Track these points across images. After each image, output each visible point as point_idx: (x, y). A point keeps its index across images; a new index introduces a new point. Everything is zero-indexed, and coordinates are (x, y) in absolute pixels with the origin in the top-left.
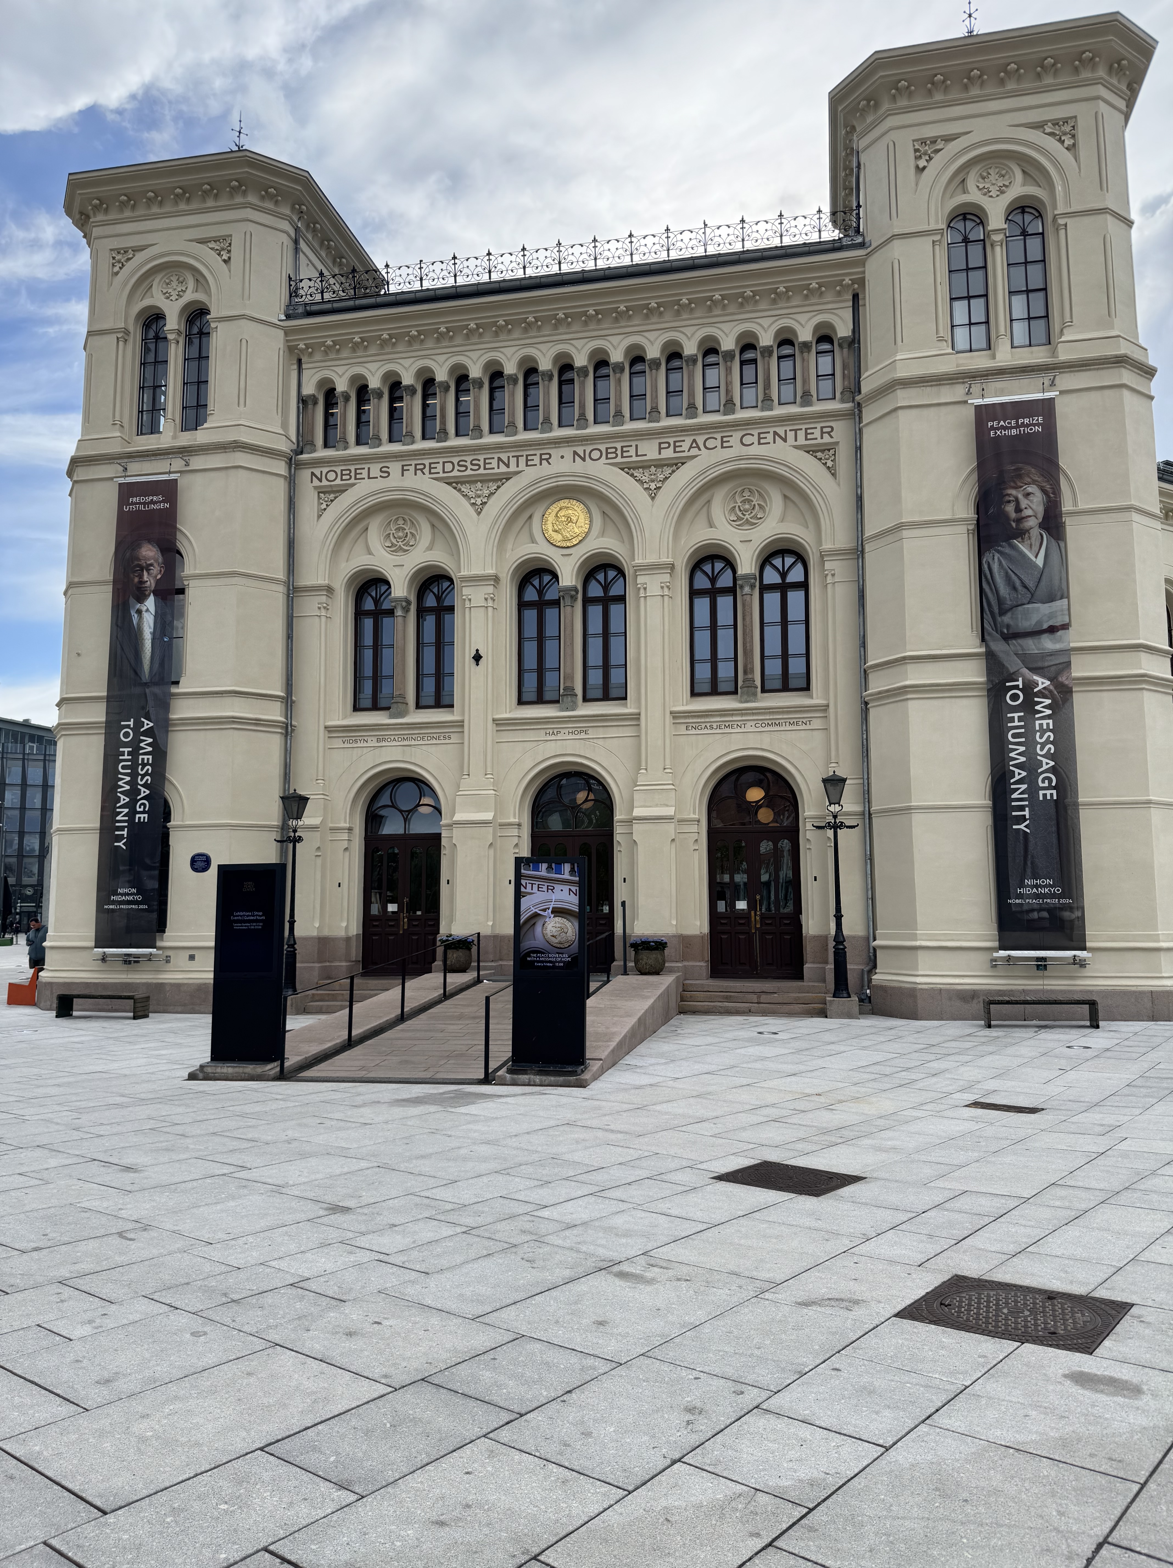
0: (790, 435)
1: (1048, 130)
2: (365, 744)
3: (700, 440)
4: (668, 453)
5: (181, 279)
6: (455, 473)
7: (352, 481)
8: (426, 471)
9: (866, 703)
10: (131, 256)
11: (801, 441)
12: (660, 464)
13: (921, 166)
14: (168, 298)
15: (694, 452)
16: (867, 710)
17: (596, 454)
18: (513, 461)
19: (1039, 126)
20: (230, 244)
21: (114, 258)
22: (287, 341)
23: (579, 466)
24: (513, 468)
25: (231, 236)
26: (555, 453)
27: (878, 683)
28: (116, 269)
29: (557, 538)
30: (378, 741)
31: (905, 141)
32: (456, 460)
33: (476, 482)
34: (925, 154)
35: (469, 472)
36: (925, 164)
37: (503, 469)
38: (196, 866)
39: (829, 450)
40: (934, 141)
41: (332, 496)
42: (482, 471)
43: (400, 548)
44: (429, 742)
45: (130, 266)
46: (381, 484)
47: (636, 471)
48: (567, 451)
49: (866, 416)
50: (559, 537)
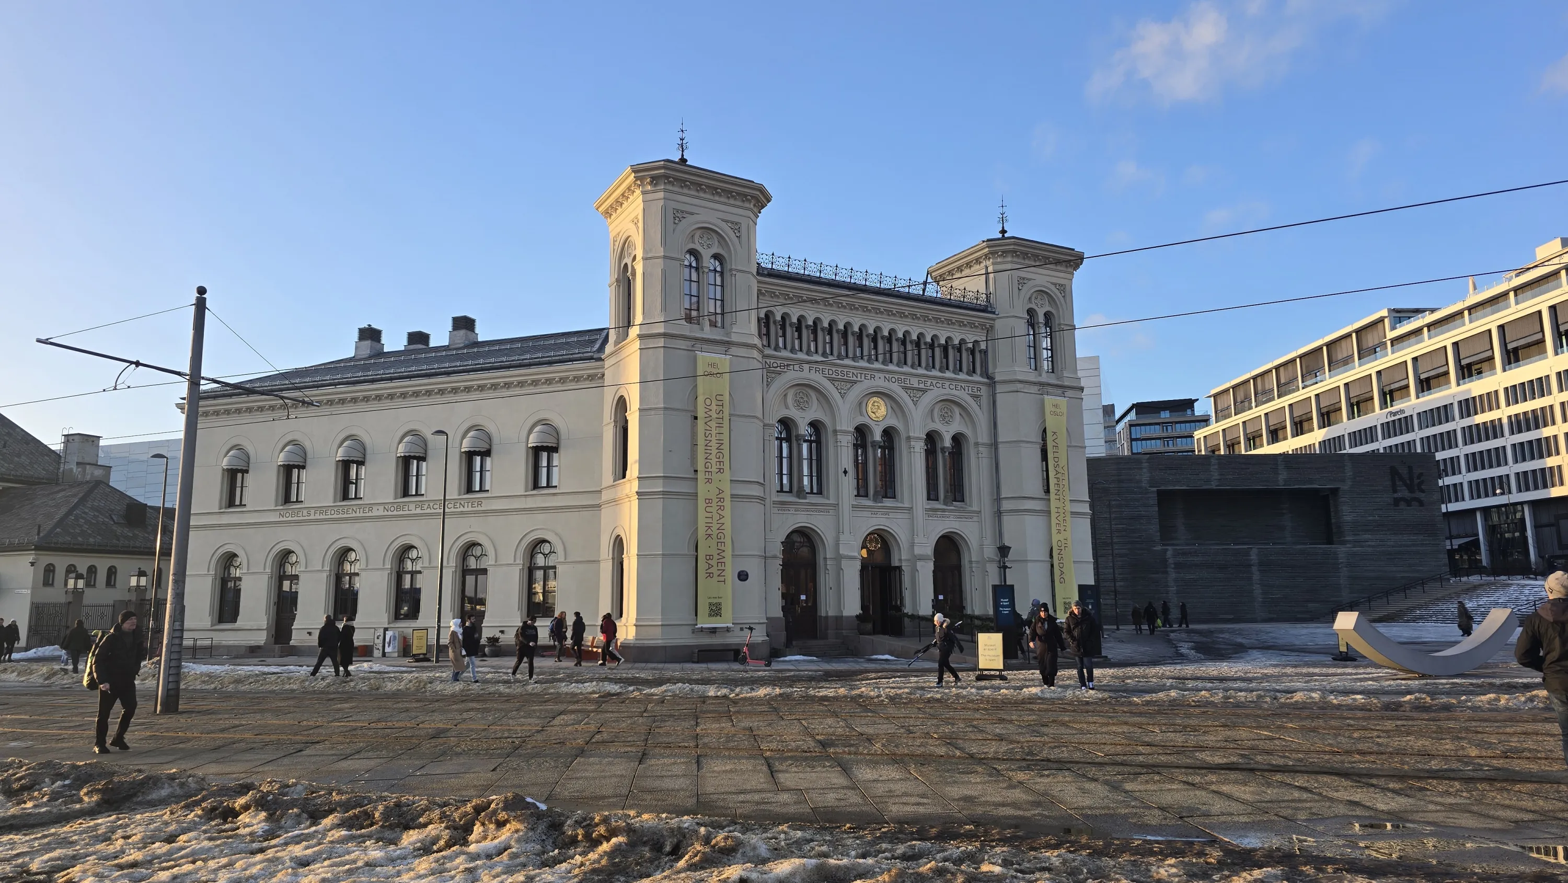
0: (967, 388)
1: (1057, 287)
2: (789, 513)
3: (934, 382)
4: (922, 386)
5: (711, 238)
6: (833, 376)
7: (785, 370)
8: (821, 372)
9: (1000, 514)
10: (685, 216)
11: (970, 392)
12: (919, 390)
14: (701, 246)
15: (932, 387)
16: (1000, 517)
17: (893, 380)
18: (859, 375)
19: (1055, 284)
20: (740, 228)
21: (675, 214)
22: (758, 286)
23: (886, 384)
24: (859, 379)
25: (740, 223)
26: (874, 375)
27: (1006, 505)
28: (676, 221)
29: (873, 416)
30: (794, 511)
31: (1015, 276)
32: (834, 369)
33: (844, 382)
34: (1021, 283)
35: (839, 377)
36: (1021, 287)
37: (855, 378)
38: (742, 577)
39: (978, 398)
40: (1023, 278)
41: (773, 375)
42: (845, 377)
43: (802, 408)
44: (820, 514)
45: (684, 223)
46: (799, 374)
47: (909, 391)
48: (882, 375)
49: (999, 388)
50: (874, 415)
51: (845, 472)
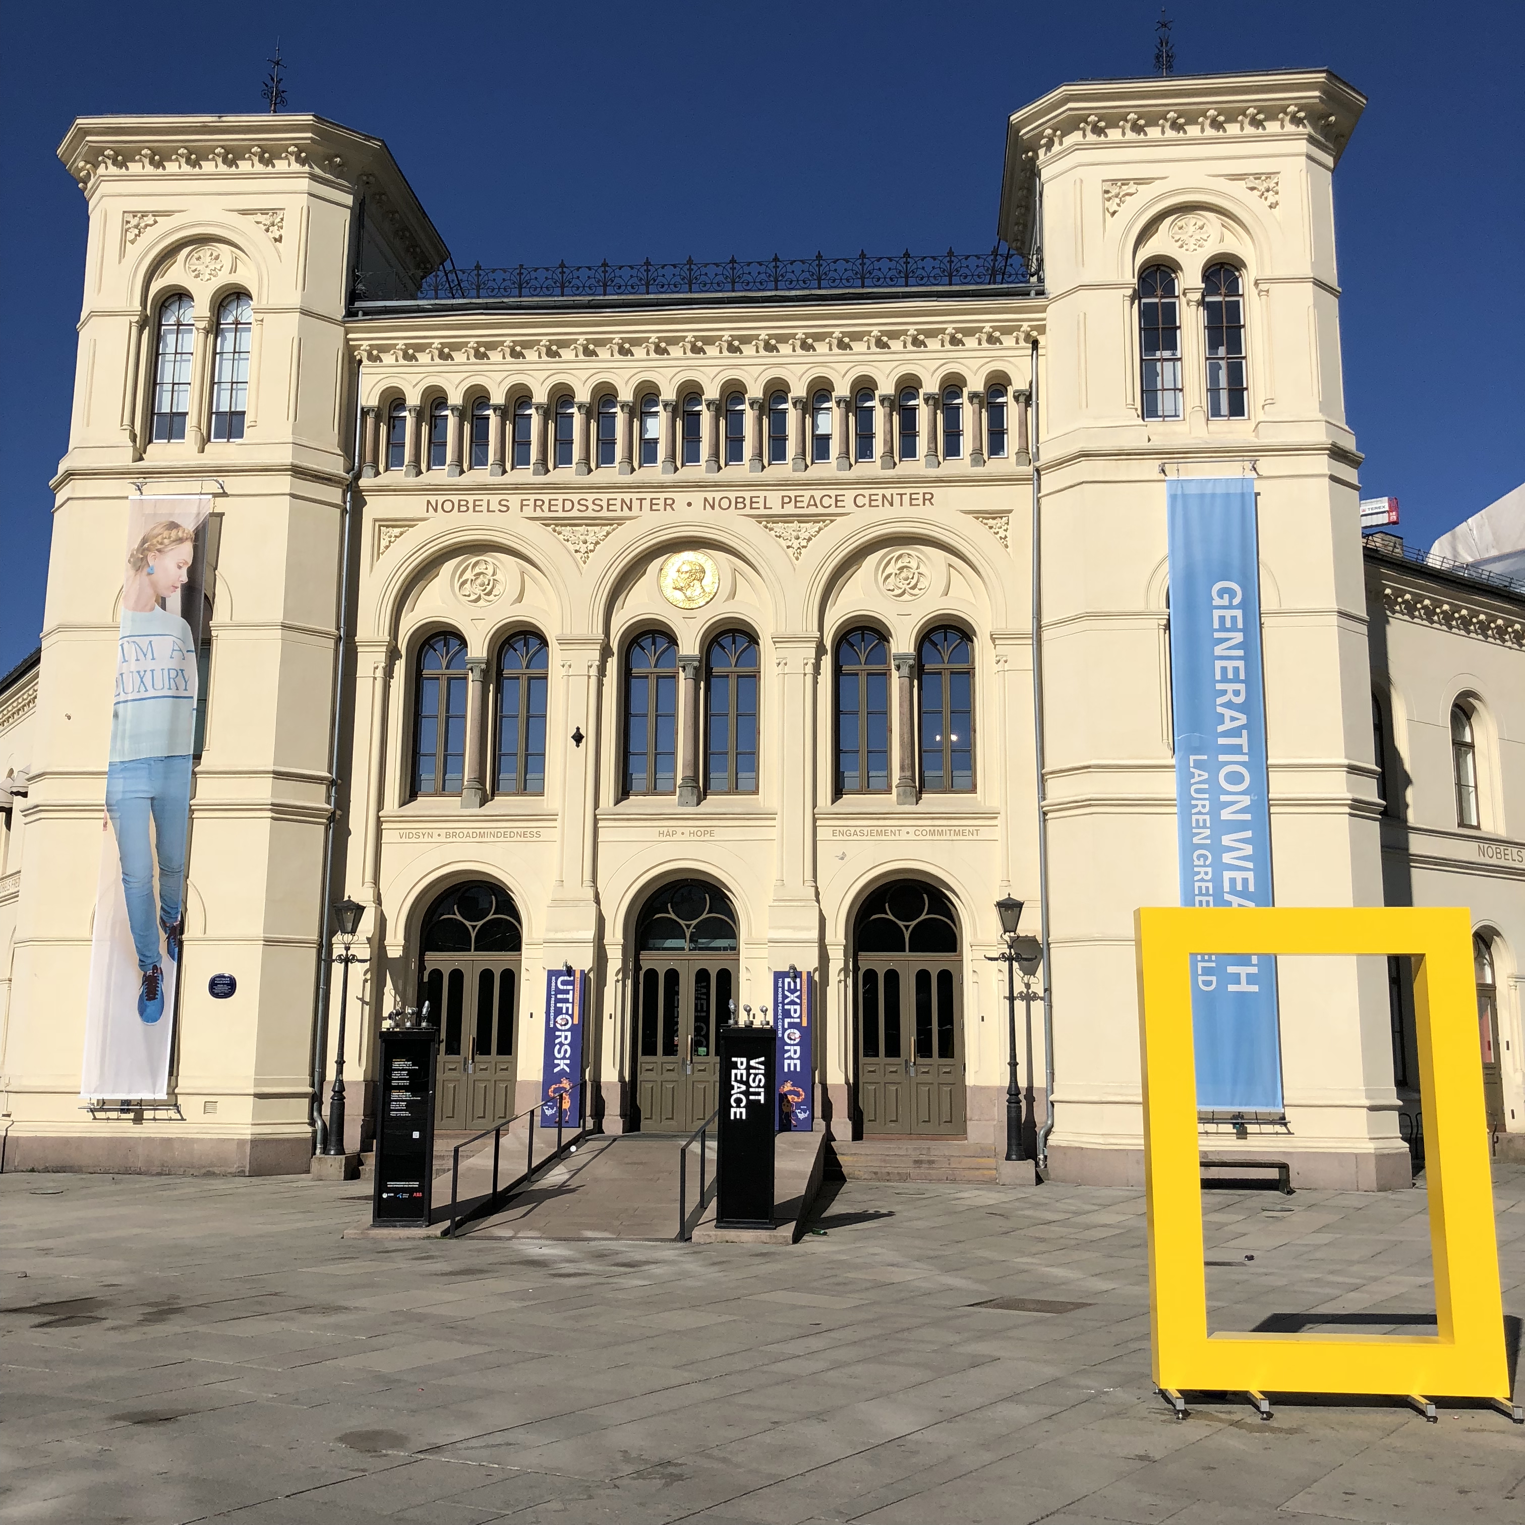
1: (1251, 185)
2: (430, 840)
5: (215, 254)
9: (1045, 814)
10: (151, 222)
11: (974, 505)
12: (805, 519)
13: (1111, 211)
14: (197, 276)
16: (1045, 820)
18: (630, 503)
19: (1240, 178)
20: (282, 219)
21: (128, 222)
22: (347, 341)
23: (707, 515)
24: (629, 513)
25: (284, 209)
26: (681, 498)
27: (1058, 790)
28: (130, 236)
29: (678, 597)
30: (447, 835)
31: (1094, 179)
33: (580, 525)
34: (1117, 196)
36: (1115, 208)
38: (218, 989)
39: (1001, 518)
40: (1125, 182)
41: (397, 531)
42: (589, 513)
44: (515, 839)
45: (150, 235)
47: (779, 527)
48: (697, 497)
49: (1049, 481)
50: (679, 595)
51: (578, 738)
